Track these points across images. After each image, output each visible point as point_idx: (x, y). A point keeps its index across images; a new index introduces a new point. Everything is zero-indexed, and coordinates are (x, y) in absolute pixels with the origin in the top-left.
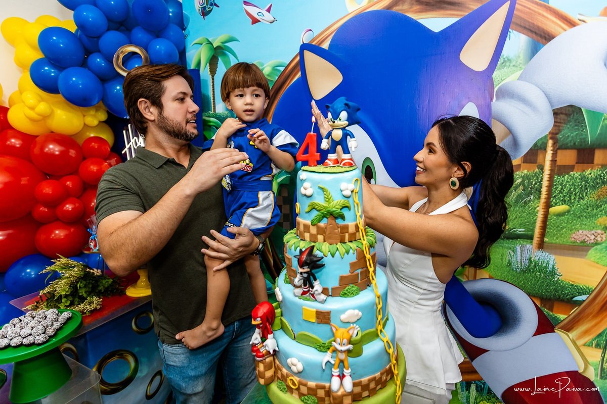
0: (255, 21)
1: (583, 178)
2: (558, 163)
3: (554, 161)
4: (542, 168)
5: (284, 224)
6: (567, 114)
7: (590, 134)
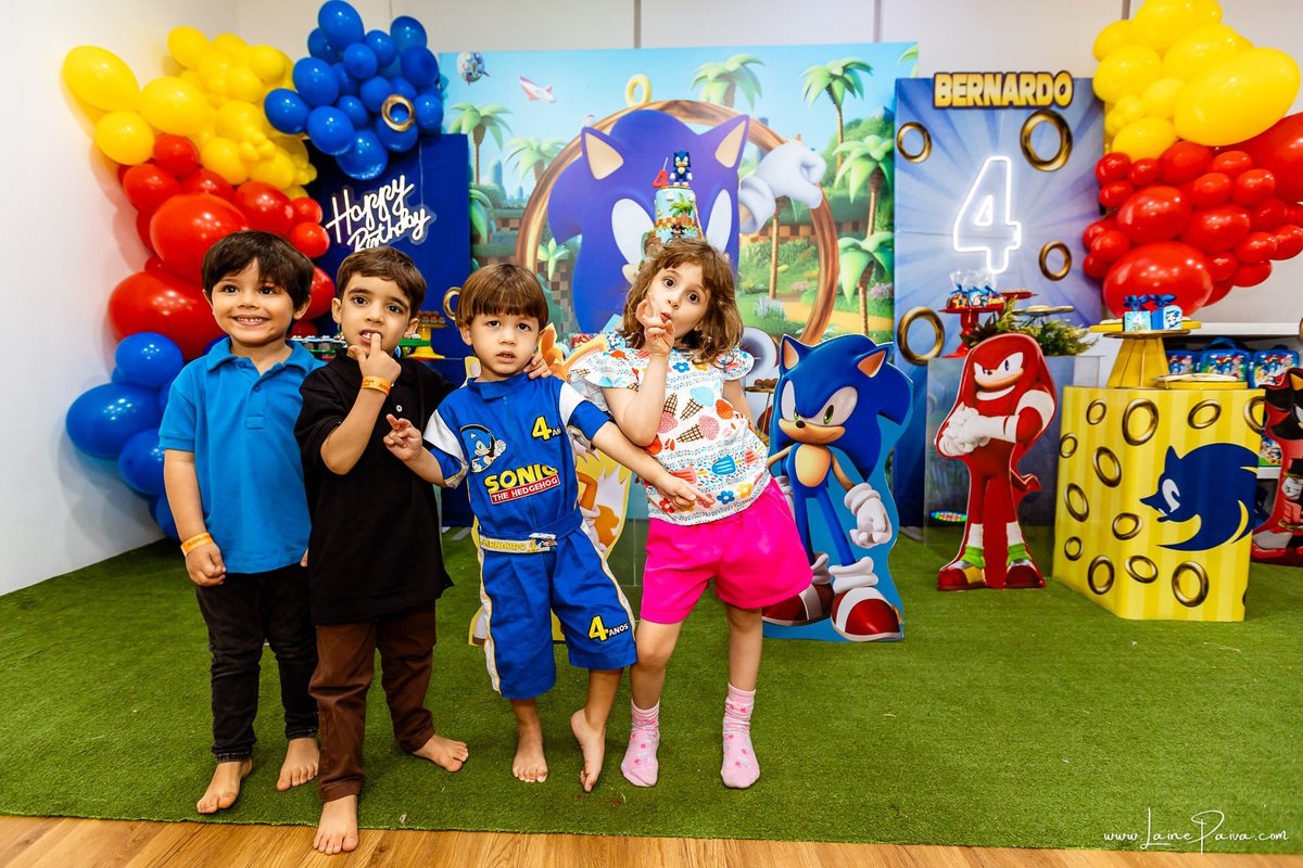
0: (533, 98)
1: (795, 246)
2: (781, 235)
3: (778, 234)
4: (771, 239)
5: (562, 301)
6: (783, 202)
7: (796, 215)
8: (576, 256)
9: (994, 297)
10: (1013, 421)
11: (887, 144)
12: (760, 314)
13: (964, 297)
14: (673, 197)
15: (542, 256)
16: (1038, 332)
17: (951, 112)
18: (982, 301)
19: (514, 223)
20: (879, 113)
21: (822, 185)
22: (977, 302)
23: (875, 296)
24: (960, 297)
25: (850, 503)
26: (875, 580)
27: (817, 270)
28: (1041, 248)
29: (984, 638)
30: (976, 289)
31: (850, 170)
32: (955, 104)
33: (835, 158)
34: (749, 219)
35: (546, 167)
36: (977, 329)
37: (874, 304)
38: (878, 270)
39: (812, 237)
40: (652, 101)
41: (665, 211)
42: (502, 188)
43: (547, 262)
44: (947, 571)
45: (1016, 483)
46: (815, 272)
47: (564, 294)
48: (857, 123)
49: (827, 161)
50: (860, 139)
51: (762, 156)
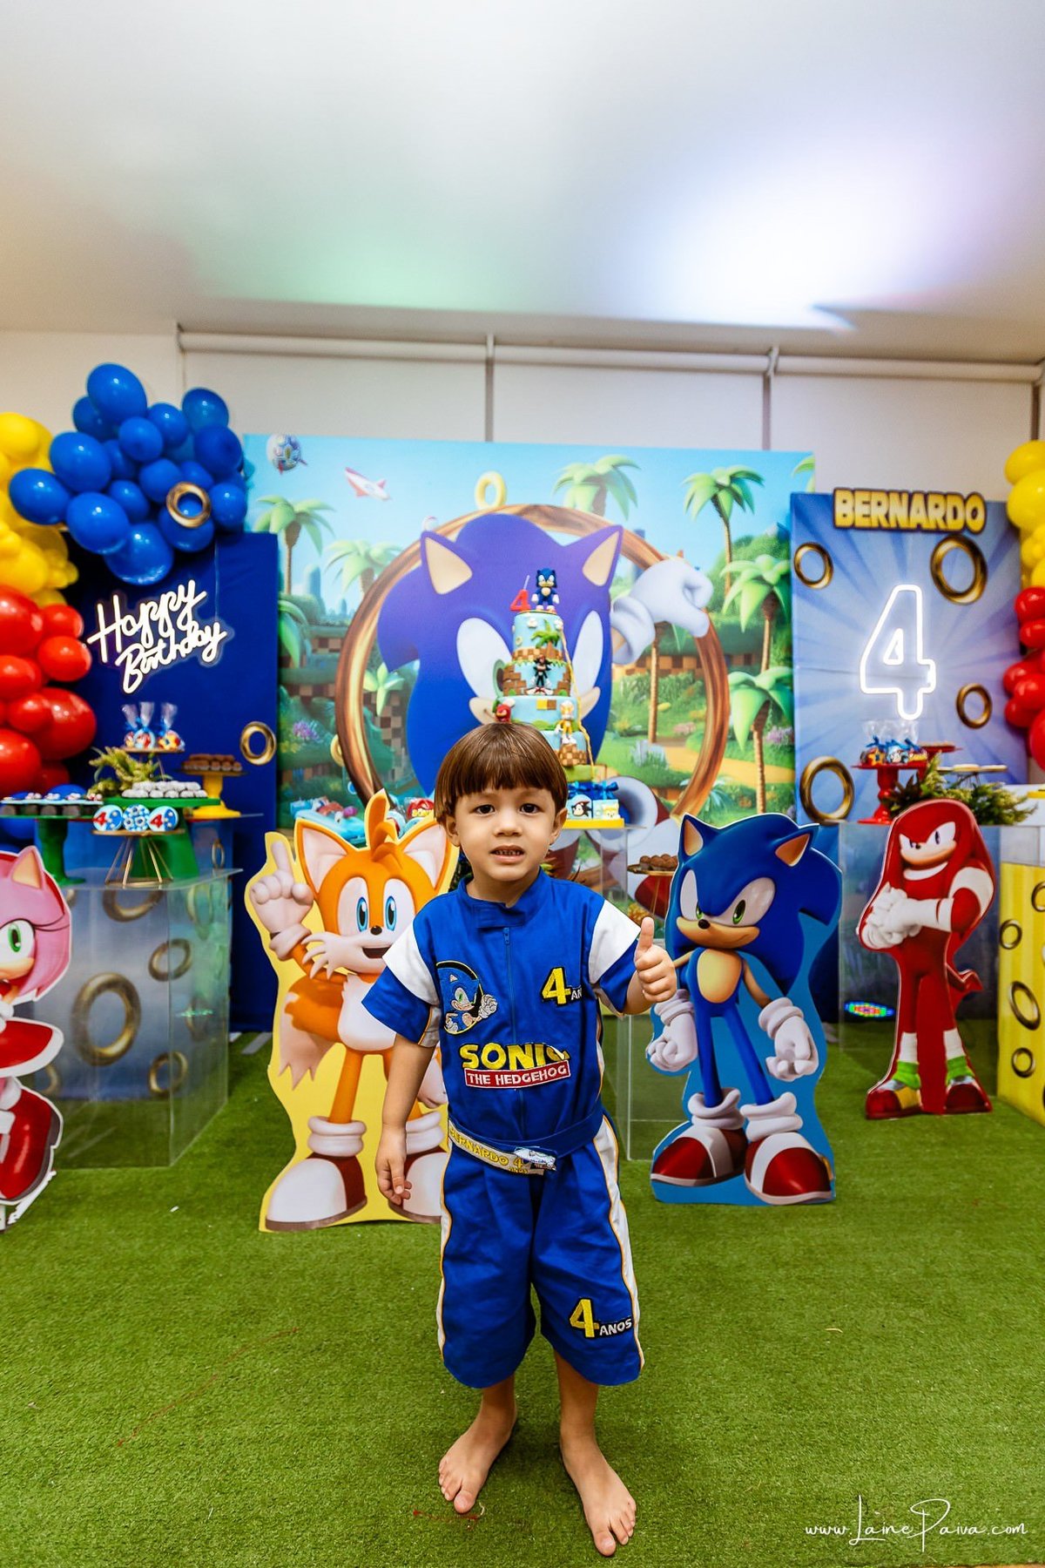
0: (361, 493)
1: (678, 680)
2: (661, 667)
3: (657, 666)
4: (649, 671)
5: (393, 742)
6: (663, 628)
7: (679, 645)
8: (413, 686)
9: (915, 753)
10: (947, 904)
11: (782, 566)
12: (638, 761)
13: (881, 751)
14: (535, 623)
15: (369, 685)
16: (969, 797)
17: (854, 535)
18: (903, 757)
19: (334, 644)
20: (771, 531)
21: (708, 610)
22: (896, 758)
23: (772, 742)
24: (877, 752)
25: (766, 1023)
26: (798, 1122)
27: (704, 709)
28: (958, 690)
29: (933, 1194)
30: (894, 743)
31: (740, 594)
32: (858, 524)
33: (723, 580)
34: (624, 648)
35: (376, 576)
36: (897, 789)
37: (771, 751)
38: (773, 712)
39: (698, 671)
40: (507, 504)
41: (526, 641)
42: (320, 601)
43: (376, 693)
44: (876, 1094)
45: (954, 981)
46: (702, 712)
47: (396, 732)
48: (747, 541)
49: (714, 582)
50: (751, 559)
51: (638, 574)
